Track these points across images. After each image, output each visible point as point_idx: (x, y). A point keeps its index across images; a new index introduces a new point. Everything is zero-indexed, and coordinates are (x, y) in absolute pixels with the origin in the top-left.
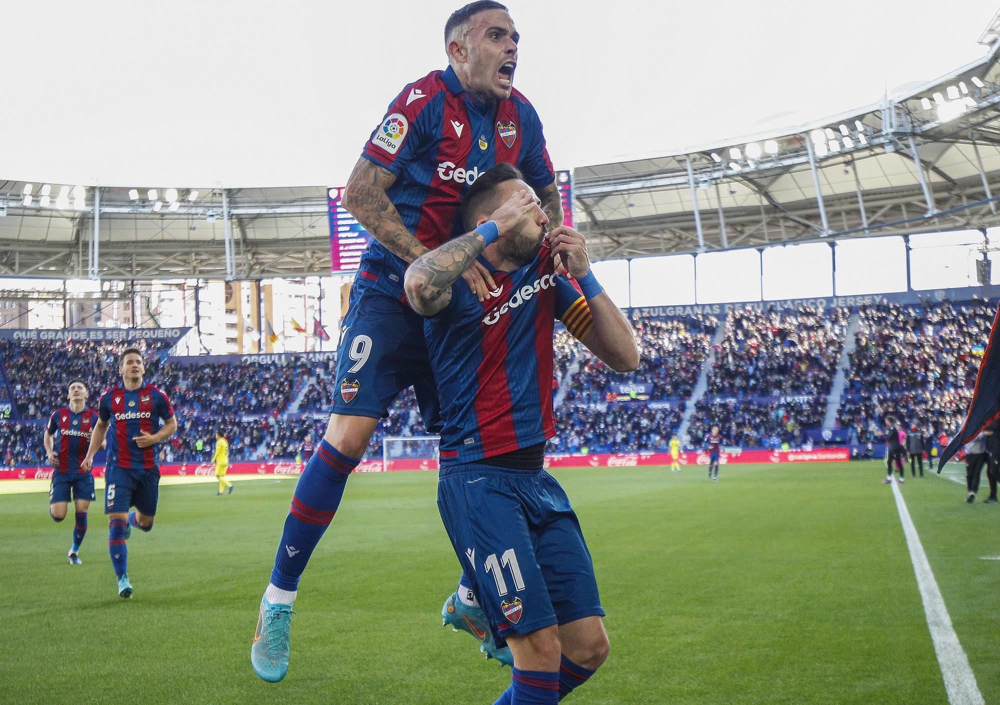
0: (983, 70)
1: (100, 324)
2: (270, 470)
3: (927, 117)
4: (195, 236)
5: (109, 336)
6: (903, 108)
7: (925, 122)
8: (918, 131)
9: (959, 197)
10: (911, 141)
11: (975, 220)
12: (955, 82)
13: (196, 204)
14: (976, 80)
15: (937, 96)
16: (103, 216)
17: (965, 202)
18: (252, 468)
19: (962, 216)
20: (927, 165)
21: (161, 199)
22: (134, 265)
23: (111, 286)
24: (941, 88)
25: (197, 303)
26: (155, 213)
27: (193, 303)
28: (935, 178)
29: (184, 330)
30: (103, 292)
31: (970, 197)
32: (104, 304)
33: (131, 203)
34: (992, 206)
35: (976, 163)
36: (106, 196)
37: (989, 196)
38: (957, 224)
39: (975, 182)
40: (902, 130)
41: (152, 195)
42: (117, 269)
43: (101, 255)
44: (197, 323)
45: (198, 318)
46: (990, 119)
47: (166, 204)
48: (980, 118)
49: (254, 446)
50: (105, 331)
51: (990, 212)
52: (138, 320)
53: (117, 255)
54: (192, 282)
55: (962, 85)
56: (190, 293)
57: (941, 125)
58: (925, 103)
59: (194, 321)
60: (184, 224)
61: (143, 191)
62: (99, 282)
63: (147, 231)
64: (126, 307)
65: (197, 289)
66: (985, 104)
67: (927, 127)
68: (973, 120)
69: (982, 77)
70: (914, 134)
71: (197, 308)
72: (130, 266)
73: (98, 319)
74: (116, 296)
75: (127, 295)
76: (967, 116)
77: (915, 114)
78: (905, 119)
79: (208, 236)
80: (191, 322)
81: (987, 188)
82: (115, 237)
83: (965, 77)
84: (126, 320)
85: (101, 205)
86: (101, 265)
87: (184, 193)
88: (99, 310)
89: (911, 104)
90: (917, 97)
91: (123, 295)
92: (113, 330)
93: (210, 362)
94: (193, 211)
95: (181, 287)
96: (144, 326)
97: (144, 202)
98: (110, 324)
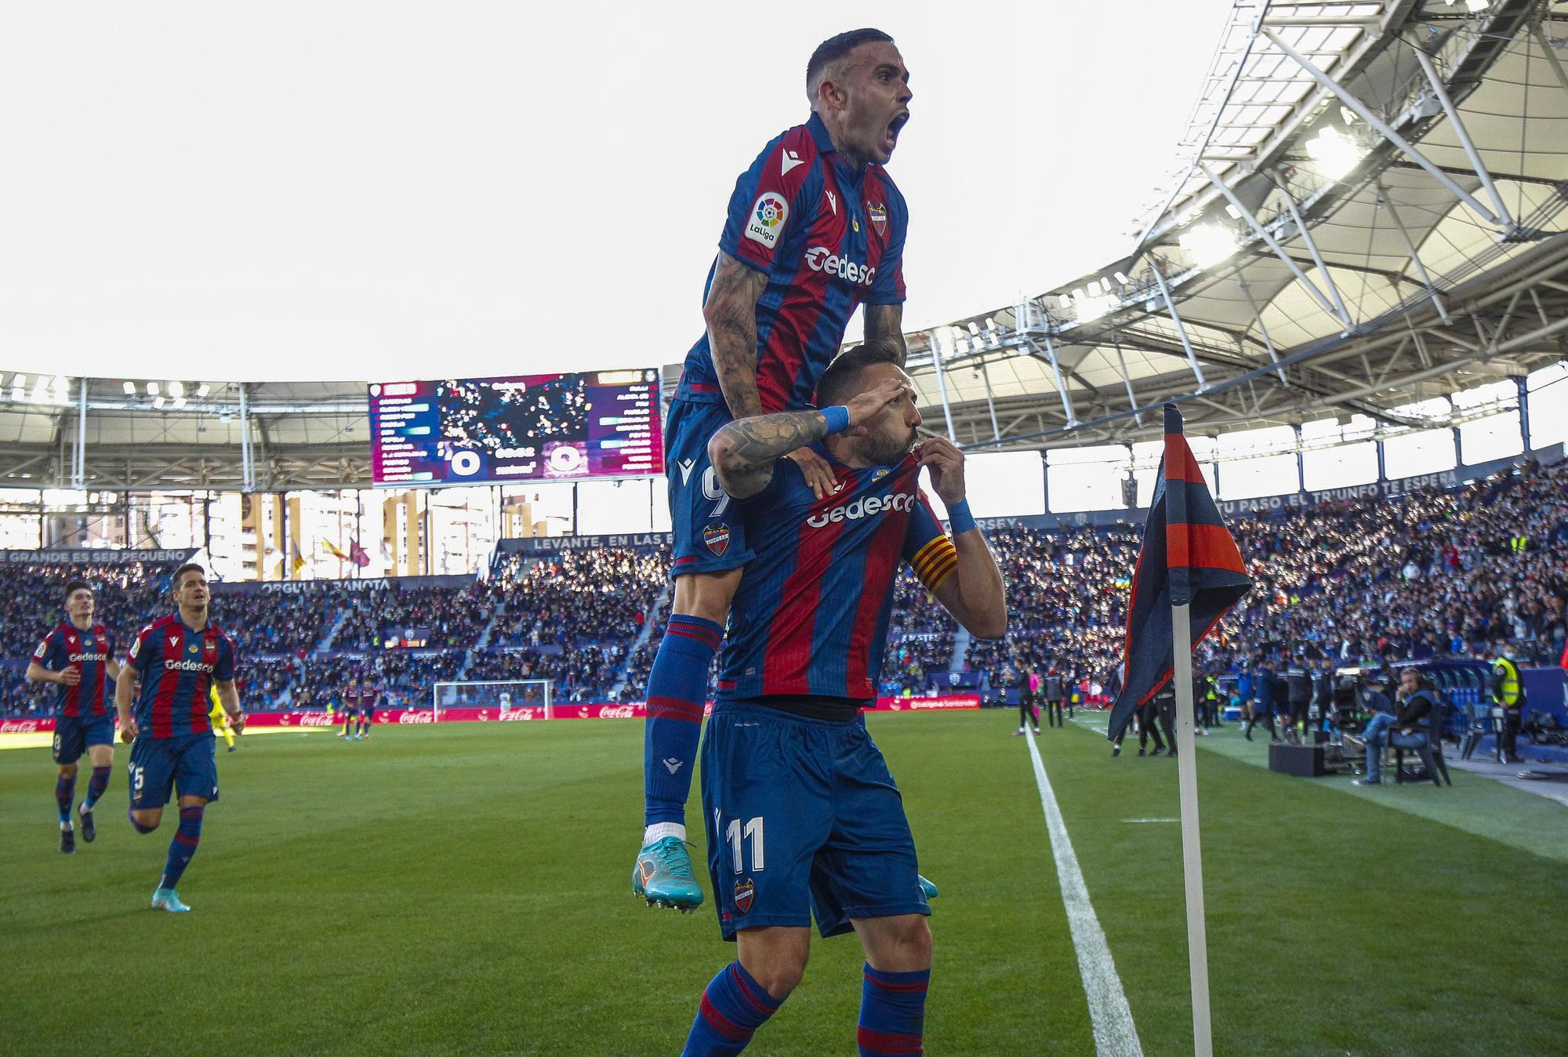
0: (1127, 265)
1: (85, 544)
2: (295, 721)
3: (1065, 316)
4: (205, 438)
5: (97, 558)
6: (1039, 305)
7: (1064, 322)
8: (1055, 331)
9: (1102, 407)
10: (1048, 343)
11: (1119, 434)
12: (1096, 277)
13: (207, 400)
14: (1119, 276)
15: (1077, 292)
16: (90, 413)
17: (1108, 413)
18: (273, 720)
19: (1104, 429)
20: (1066, 371)
21: (164, 394)
22: (129, 472)
23: (100, 498)
24: (1081, 283)
25: (207, 519)
26: (156, 410)
27: (202, 519)
28: (1075, 386)
29: (190, 551)
30: (89, 504)
31: (1114, 408)
32: (91, 519)
33: (127, 398)
34: (1138, 418)
35: (1120, 369)
36: (95, 388)
37: (1135, 407)
38: (1100, 438)
39: (1118, 390)
40: (1037, 330)
41: (152, 389)
42: (107, 478)
43: (88, 460)
44: (207, 544)
45: (208, 537)
46: (1135, 321)
47: (169, 400)
48: (1124, 319)
49: (275, 693)
50: (91, 551)
51: (1135, 425)
52: (134, 539)
53: (108, 460)
54: (201, 494)
55: (1105, 280)
56: (198, 507)
57: (1081, 325)
58: (1064, 300)
59: (203, 540)
60: (192, 424)
61: (140, 384)
62: (85, 493)
63: (146, 432)
64: (119, 523)
65: (207, 502)
66: (1129, 303)
67: (1065, 327)
68: (1116, 321)
69: (1126, 273)
70: (1051, 335)
71: (207, 526)
72: (124, 473)
73: (84, 538)
74: (106, 509)
75: (120, 510)
76: (1110, 316)
77: (1052, 312)
78: (1042, 318)
79: (222, 439)
80: (199, 542)
81: (1132, 398)
82: (108, 437)
83: (1108, 271)
84: (118, 539)
85: (88, 400)
86: (87, 472)
87: (192, 387)
88: (85, 526)
89: (1047, 300)
90: (1055, 293)
91: (115, 509)
92: (101, 551)
93: (222, 590)
94: (203, 408)
95: (187, 499)
96: (141, 547)
97: (142, 396)
98: (97, 543)
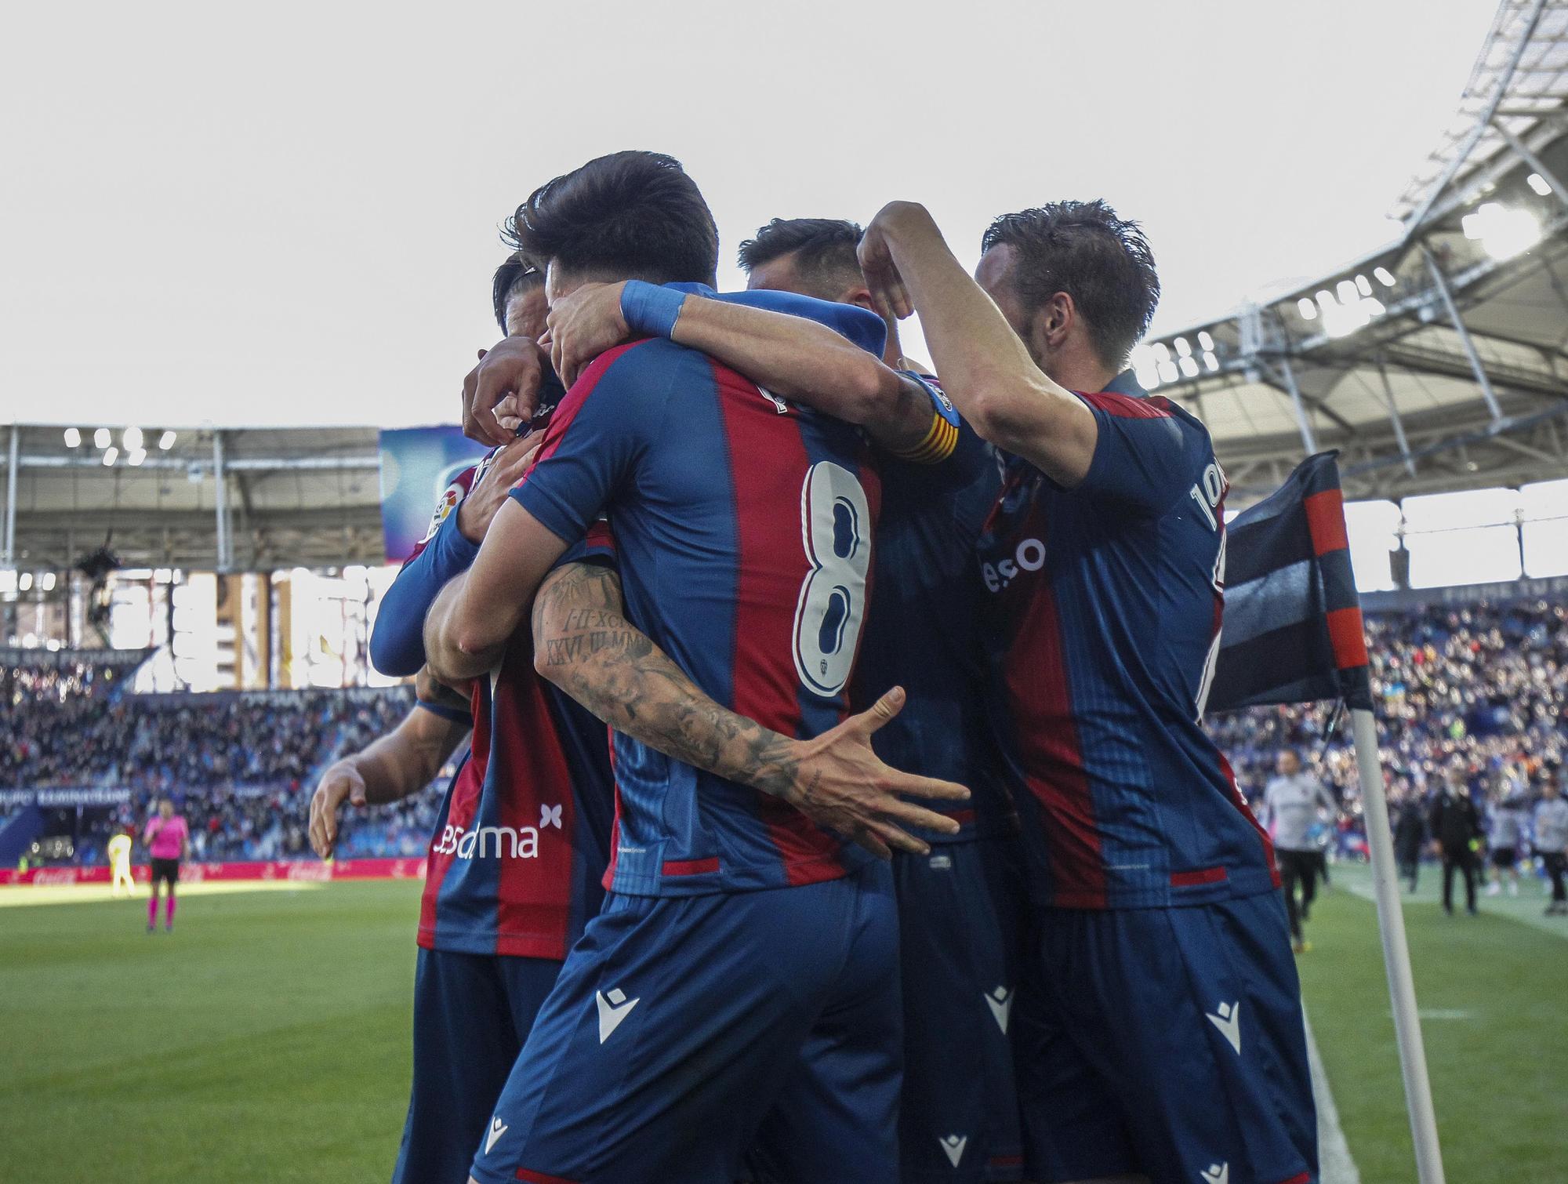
0: (1391, 259)
1: (14, 642)
2: (282, 874)
3: (1308, 328)
4: (168, 502)
5: (28, 660)
6: (1274, 315)
7: (1307, 336)
8: (1296, 349)
9: (1360, 452)
10: (1285, 366)
11: (1384, 487)
12: (1350, 276)
13: (172, 453)
14: (1381, 274)
15: (1323, 296)
16: (22, 471)
17: (1369, 458)
18: (254, 871)
19: (1365, 480)
20: (1310, 403)
21: (117, 443)
22: (71, 547)
23: (34, 583)
24: (1330, 284)
25: (171, 608)
26: (103, 467)
27: (163, 609)
28: (1323, 422)
29: (149, 652)
30: (18, 590)
31: (1378, 452)
32: (22, 609)
33: (68, 452)
34: (1410, 465)
35: (1384, 399)
36: (29, 439)
37: (1405, 449)
38: (1359, 493)
39: (1382, 428)
40: (1271, 348)
41: (102, 440)
42: (42, 555)
43: (18, 532)
44: (170, 640)
45: (171, 632)
46: (1406, 333)
47: (123, 454)
48: (1389, 332)
49: (257, 835)
50: (21, 652)
51: (1406, 476)
52: (77, 636)
53: (44, 531)
54: (163, 575)
55: (1361, 279)
56: (159, 593)
57: (1331, 342)
58: (1305, 308)
59: (165, 635)
60: (151, 484)
61: (87, 432)
62: (14, 573)
63: (94, 496)
64: (57, 614)
65: (170, 587)
66: (1396, 309)
67: (1309, 344)
68: (1380, 334)
69: (1391, 268)
70: (1289, 355)
71: (170, 617)
72: (65, 549)
73: (12, 632)
74: (41, 596)
75: (59, 597)
76: (1367, 331)
77: (1291, 325)
78: (1276, 332)
79: (189, 502)
80: (161, 638)
81: (1402, 439)
82: (45, 502)
83: (1366, 268)
84: (57, 636)
85: (21, 452)
86: (18, 548)
87: (152, 436)
88: (14, 618)
89: (1284, 309)
90: (1294, 298)
91: (51, 597)
92: (34, 651)
93: (191, 702)
94: (167, 463)
95: (146, 583)
96: (86, 644)
97: (88, 447)
98: (28, 641)
